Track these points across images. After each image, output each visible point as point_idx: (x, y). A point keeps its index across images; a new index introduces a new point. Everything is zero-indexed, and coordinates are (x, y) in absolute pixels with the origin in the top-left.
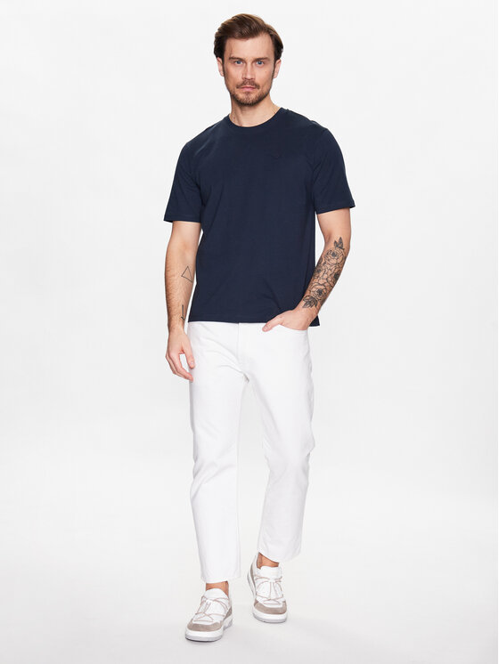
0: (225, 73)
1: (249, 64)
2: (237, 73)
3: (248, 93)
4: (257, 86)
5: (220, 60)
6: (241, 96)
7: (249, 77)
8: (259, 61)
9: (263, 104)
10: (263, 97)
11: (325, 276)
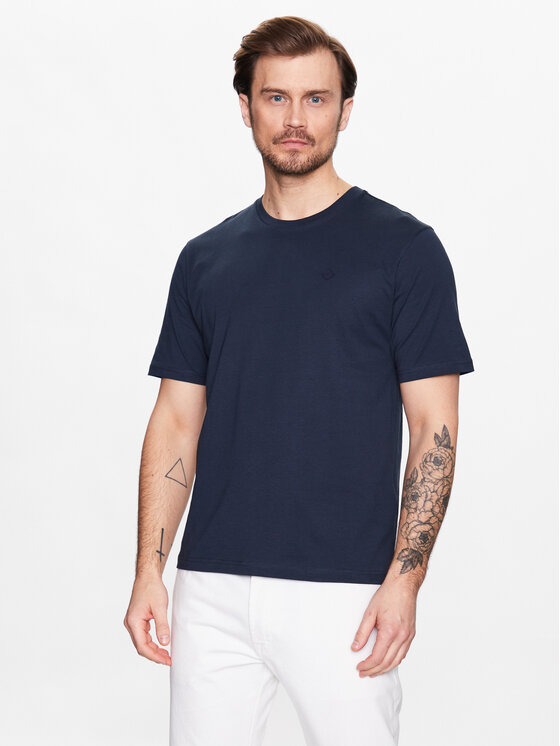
0: (254, 120)
1: (296, 100)
2: (274, 117)
3: (295, 152)
4: (311, 141)
5: (245, 97)
6: (282, 156)
7: (296, 122)
8: (313, 95)
9: (320, 175)
10: (320, 162)
11: (429, 505)
